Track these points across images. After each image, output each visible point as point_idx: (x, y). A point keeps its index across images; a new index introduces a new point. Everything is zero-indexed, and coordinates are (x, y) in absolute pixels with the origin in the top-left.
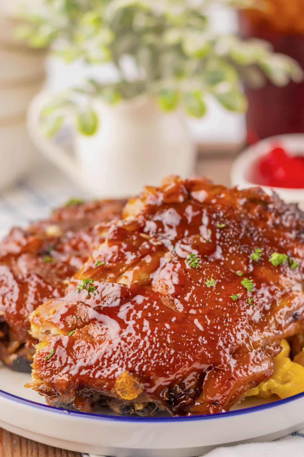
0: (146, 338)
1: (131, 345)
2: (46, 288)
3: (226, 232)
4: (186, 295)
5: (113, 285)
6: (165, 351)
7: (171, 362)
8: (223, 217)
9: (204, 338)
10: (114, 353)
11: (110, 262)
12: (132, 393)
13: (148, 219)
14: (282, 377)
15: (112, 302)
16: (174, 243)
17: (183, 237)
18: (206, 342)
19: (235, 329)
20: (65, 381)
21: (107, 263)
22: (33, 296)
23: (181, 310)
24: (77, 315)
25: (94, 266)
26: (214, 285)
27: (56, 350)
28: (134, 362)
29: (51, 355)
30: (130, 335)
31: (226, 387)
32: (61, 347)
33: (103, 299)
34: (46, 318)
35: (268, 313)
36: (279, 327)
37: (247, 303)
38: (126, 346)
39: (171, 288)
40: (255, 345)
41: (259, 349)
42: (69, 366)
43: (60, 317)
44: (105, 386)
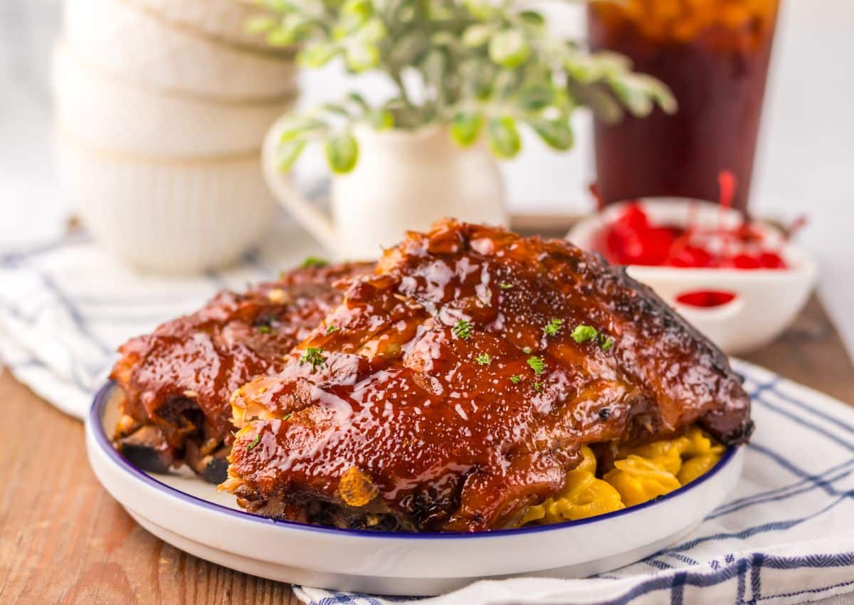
0: (387, 425)
1: (365, 433)
2: (259, 362)
3: (514, 295)
4: (448, 372)
5: (348, 357)
6: (410, 443)
7: (418, 457)
8: (510, 275)
9: (467, 428)
10: (341, 442)
11: (348, 327)
12: (362, 496)
13: (407, 275)
14: (579, 497)
15: (344, 379)
16: (438, 306)
17: (452, 299)
18: (468, 434)
19: (512, 421)
20: (270, 477)
21: (343, 329)
22: (239, 373)
23: (439, 393)
24: (295, 394)
25: (325, 333)
26: (488, 362)
27: (261, 437)
28: (367, 455)
29: (255, 444)
30: (364, 420)
31: (492, 497)
32: (269, 433)
33: (332, 374)
34: (253, 397)
35: (563, 405)
36: (578, 425)
37: (533, 388)
38: (357, 434)
39: (428, 363)
40: (541, 445)
41: (544, 451)
42: (278, 458)
43: (272, 396)
44: (326, 487)
